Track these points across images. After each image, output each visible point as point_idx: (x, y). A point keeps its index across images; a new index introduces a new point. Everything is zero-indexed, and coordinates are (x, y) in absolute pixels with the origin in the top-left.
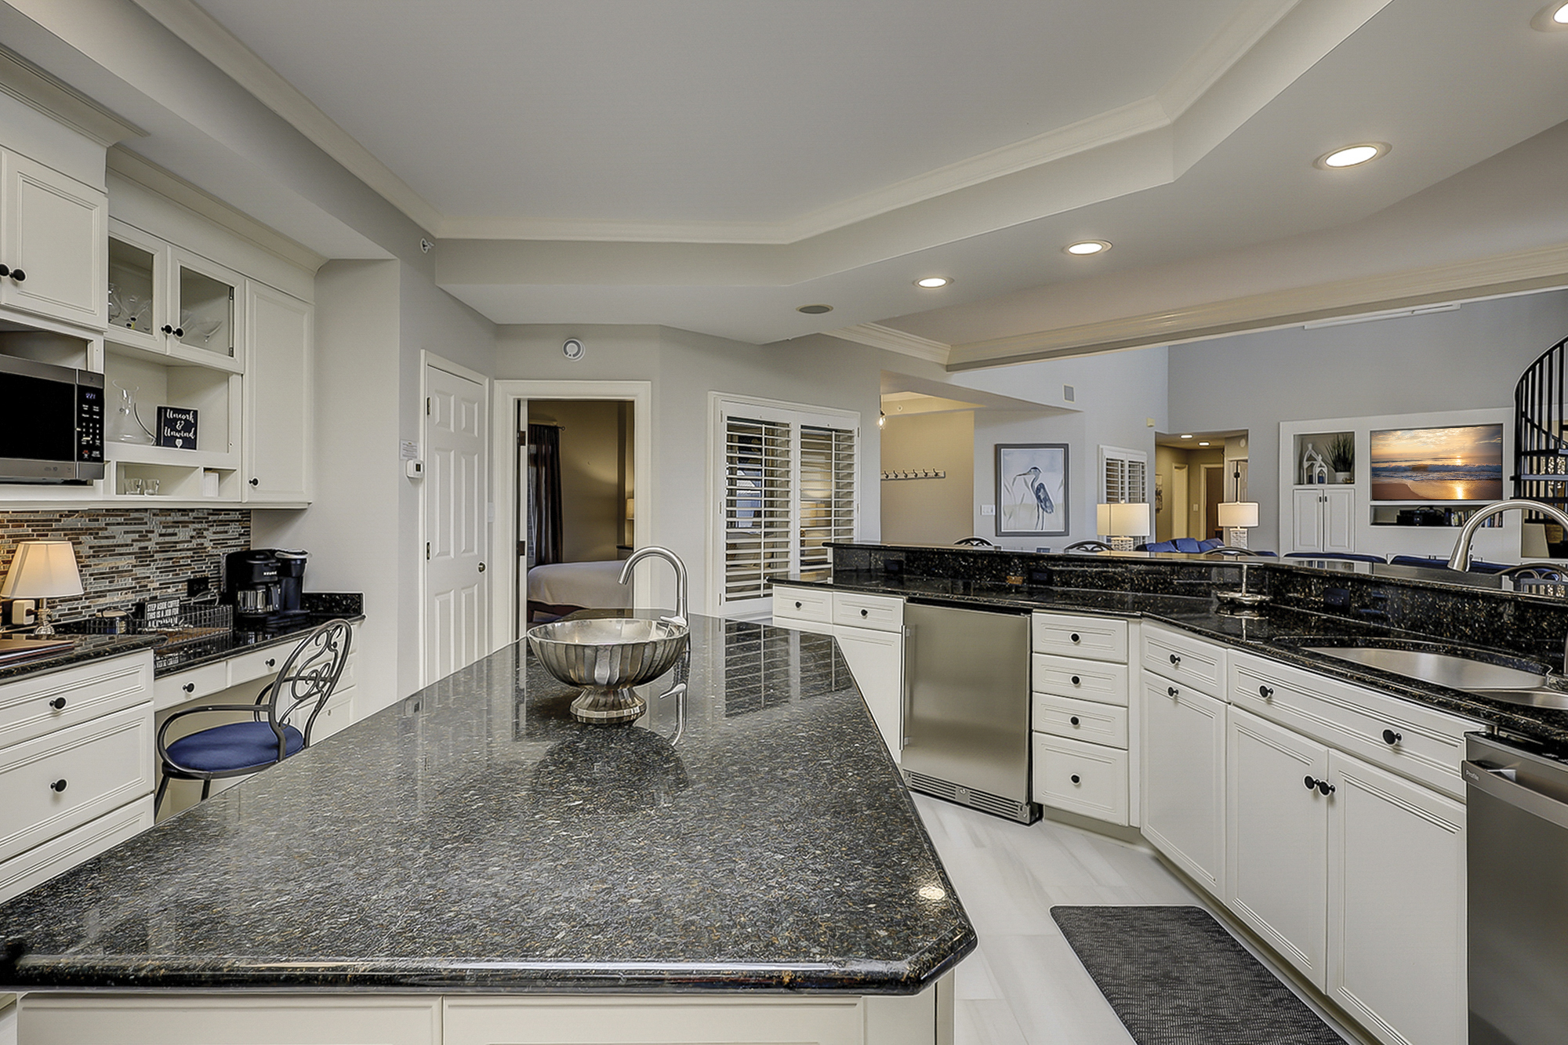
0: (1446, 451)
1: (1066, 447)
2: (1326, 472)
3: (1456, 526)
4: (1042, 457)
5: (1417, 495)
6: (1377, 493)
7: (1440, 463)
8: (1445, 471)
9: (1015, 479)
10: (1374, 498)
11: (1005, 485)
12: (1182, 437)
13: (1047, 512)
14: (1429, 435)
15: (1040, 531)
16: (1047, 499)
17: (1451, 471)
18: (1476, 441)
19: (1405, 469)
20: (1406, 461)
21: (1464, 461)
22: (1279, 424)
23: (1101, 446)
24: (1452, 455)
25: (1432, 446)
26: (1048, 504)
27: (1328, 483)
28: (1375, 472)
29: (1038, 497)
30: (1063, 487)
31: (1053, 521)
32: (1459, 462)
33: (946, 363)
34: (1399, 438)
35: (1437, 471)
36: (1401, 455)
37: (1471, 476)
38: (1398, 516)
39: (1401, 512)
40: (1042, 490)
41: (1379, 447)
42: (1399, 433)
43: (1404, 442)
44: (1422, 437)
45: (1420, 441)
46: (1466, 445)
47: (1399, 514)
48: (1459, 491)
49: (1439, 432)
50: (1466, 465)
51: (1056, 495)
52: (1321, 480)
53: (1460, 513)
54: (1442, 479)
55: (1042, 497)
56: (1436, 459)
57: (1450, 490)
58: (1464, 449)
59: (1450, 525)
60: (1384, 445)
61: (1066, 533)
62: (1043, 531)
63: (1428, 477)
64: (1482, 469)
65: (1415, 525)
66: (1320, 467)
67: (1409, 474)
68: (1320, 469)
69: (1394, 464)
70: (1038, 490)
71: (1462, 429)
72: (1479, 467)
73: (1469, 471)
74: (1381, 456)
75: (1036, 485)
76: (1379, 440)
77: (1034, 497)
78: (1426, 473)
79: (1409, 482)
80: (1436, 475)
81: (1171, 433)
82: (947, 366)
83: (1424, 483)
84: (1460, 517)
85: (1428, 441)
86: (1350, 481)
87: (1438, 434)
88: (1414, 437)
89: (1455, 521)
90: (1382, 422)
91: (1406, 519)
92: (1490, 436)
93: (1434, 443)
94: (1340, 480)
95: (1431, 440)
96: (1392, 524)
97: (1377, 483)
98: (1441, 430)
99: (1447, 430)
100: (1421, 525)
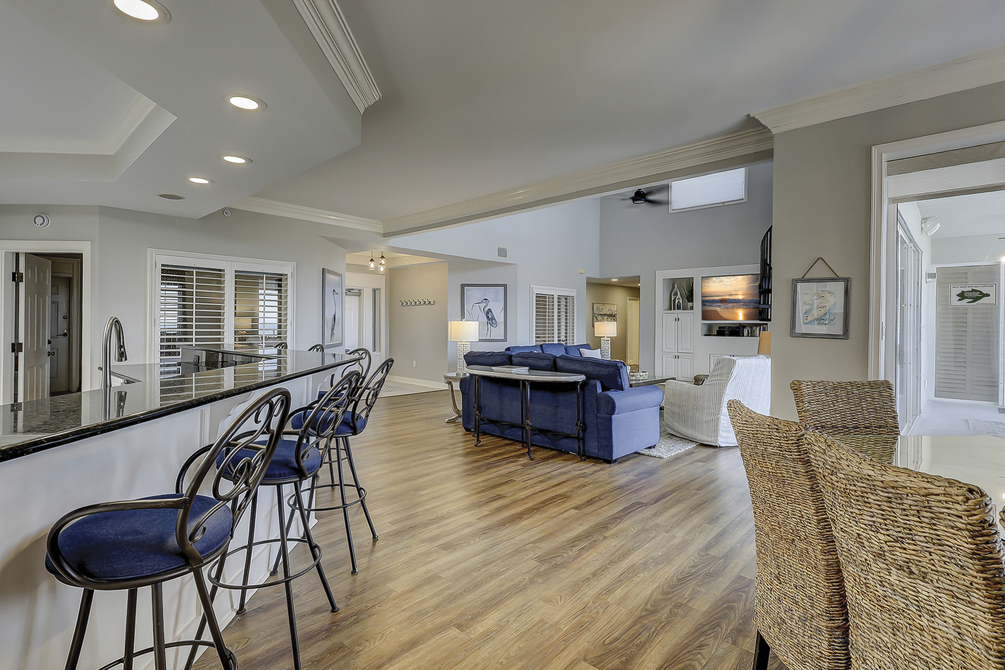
0: (735, 290)
1: (505, 286)
2: (681, 302)
3: (746, 336)
4: (490, 293)
5: (722, 317)
6: (705, 316)
7: (732, 298)
8: (735, 303)
9: (473, 306)
10: (703, 319)
11: (467, 310)
12: (612, 280)
13: (493, 326)
14: (728, 280)
15: (489, 338)
16: (493, 318)
17: (737, 303)
18: (749, 283)
19: (717, 301)
20: (718, 296)
21: (743, 297)
22: (656, 272)
23: (532, 286)
24: (738, 293)
25: (729, 287)
26: (494, 322)
27: (683, 310)
28: (704, 303)
29: (488, 317)
30: (503, 311)
31: (497, 332)
32: (740, 297)
33: (382, 232)
34: (714, 282)
35: (731, 303)
36: (715, 292)
37: (746, 306)
38: (717, 331)
39: (719, 328)
40: (490, 313)
41: (706, 287)
42: (715, 278)
43: (716, 284)
44: (724, 281)
45: (724, 284)
46: (744, 286)
47: (717, 329)
48: (740, 316)
49: (733, 278)
50: (743, 299)
51: (499, 316)
52: (679, 308)
53: (747, 328)
54: (733, 307)
55: (490, 317)
56: (730, 295)
57: (736, 314)
58: (743, 289)
59: (743, 336)
60: (708, 286)
61: (505, 340)
62: (491, 338)
63: (727, 306)
64: (750, 301)
65: (726, 336)
66: (679, 299)
67: (719, 304)
69: (712, 298)
70: (488, 312)
71: (742, 276)
72: (749, 300)
73: (745, 303)
74: (706, 293)
75: (486, 310)
76: (705, 283)
77: (485, 317)
78: (726, 304)
79: (718, 309)
80: (731, 305)
81: (601, 278)
82: (384, 234)
83: (725, 310)
84: (748, 331)
85: (727, 284)
86: (692, 308)
87: (732, 279)
88: (721, 281)
89: (746, 333)
90: (706, 271)
91: (721, 332)
92: (754, 281)
93: (730, 285)
94: (689, 307)
95: (729, 283)
96: (714, 335)
97: (705, 310)
98: (733, 277)
99: (736, 277)
100: (728, 336)
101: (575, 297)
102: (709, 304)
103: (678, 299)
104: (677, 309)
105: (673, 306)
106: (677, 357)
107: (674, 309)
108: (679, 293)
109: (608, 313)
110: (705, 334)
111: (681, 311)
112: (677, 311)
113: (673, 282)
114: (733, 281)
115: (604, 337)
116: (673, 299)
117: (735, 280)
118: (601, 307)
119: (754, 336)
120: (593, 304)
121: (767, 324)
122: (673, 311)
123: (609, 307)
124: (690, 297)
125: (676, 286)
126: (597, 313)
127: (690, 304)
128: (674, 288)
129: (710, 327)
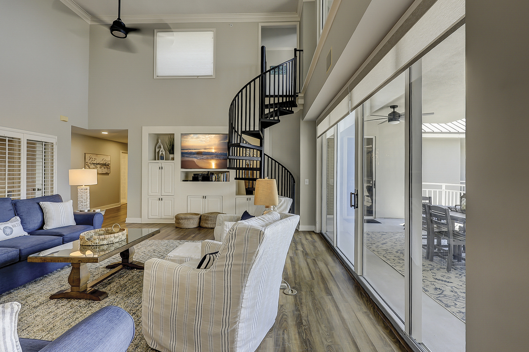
0: (209, 145)
2: (164, 154)
3: (214, 181)
5: (198, 166)
6: (184, 165)
7: (206, 151)
8: (209, 155)
10: (182, 167)
12: (103, 133)
14: (203, 137)
17: (210, 155)
18: (219, 141)
20: (195, 149)
21: (215, 150)
22: (142, 127)
24: (211, 147)
25: (204, 142)
27: (165, 160)
28: (183, 154)
32: (213, 151)
34: (192, 138)
35: (206, 155)
36: (192, 146)
37: (217, 157)
38: (193, 177)
39: (194, 175)
41: (185, 142)
42: (192, 135)
43: (194, 140)
44: (201, 138)
45: (200, 140)
46: (216, 143)
47: (193, 176)
48: (213, 165)
50: (216, 152)
52: (162, 158)
53: (215, 175)
54: (207, 159)
56: (205, 149)
57: (210, 164)
58: (215, 144)
59: (212, 181)
60: (186, 141)
63: (202, 158)
64: (221, 154)
65: (199, 181)
66: (163, 152)
67: (195, 156)
68: (162, 152)
69: (190, 151)
71: (215, 135)
72: (220, 153)
73: (217, 155)
74: (185, 146)
76: (184, 138)
78: (202, 156)
79: (195, 160)
80: (205, 156)
83: (201, 161)
84: (215, 177)
85: (203, 140)
86: (173, 159)
87: (207, 137)
88: (198, 138)
89: (214, 179)
90: (185, 130)
91: (196, 178)
92: (225, 139)
93: (204, 141)
94: (170, 158)
95: (204, 139)
96: (190, 181)
97: (183, 160)
98: (208, 135)
99: (210, 135)
100: (201, 181)
101: (55, 144)
102: (187, 155)
103: (161, 151)
104: (161, 159)
105: (158, 157)
106: (161, 199)
107: (158, 159)
108: (162, 147)
109: (102, 163)
110: (183, 180)
111: (164, 161)
112: (160, 161)
113: (158, 137)
114: (207, 138)
115: (82, 186)
116: (157, 151)
117: (209, 137)
118: (94, 157)
119: (219, 181)
120: (85, 154)
121: (229, 172)
122: (157, 161)
123: (102, 157)
124: (171, 150)
125: (160, 141)
126: (89, 162)
127: (171, 156)
128: (158, 142)
129: (187, 174)
